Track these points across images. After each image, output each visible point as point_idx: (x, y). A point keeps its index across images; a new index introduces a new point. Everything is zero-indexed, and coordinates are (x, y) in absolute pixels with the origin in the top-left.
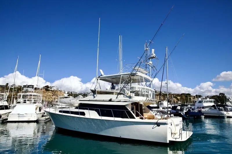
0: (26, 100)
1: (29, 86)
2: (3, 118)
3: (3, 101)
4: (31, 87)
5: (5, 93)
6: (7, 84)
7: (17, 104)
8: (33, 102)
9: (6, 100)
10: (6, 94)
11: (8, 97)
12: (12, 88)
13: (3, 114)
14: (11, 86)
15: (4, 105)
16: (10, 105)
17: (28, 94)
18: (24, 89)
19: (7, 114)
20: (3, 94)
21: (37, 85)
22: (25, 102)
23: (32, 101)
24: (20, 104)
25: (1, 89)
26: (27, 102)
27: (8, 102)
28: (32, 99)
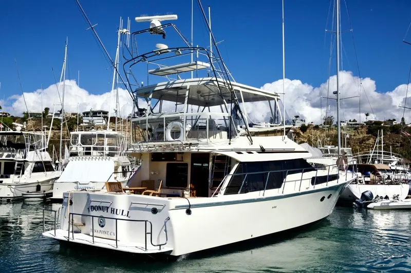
0: (89, 149)
1: (95, 114)
2: (44, 191)
3: (41, 151)
4: (102, 115)
5: (42, 131)
6: (47, 109)
7: (71, 158)
8: (107, 152)
9: (47, 150)
10: (46, 135)
11: (50, 141)
12: (59, 120)
13: (43, 183)
14: (56, 114)
15: (44, 160)
16: (57, 162)
17: (94, 132)
18: (84, 121)
19: (50, 183)
20: (38, 133)
21: (116, 111)
22: (89, 154)
23: (104, 151)
24: (78, 157)
25: (34, 122)
26: (94, 153)
27: (51, 153)
28: (104, 147)
